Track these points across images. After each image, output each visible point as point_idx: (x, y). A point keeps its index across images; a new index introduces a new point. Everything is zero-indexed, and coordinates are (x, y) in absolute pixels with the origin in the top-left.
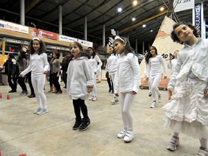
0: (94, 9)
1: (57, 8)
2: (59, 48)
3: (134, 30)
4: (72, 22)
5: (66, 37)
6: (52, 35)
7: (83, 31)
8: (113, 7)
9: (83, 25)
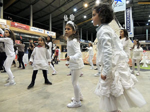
0: (57, 9)
1: (29, 7)
2: (30, 37)
3: (85, 24)
4: (40, 17)
5: (36, 28)
6: (25, 27)
7: (49, 24)
8: (71, 8)
9: (49, 20)
